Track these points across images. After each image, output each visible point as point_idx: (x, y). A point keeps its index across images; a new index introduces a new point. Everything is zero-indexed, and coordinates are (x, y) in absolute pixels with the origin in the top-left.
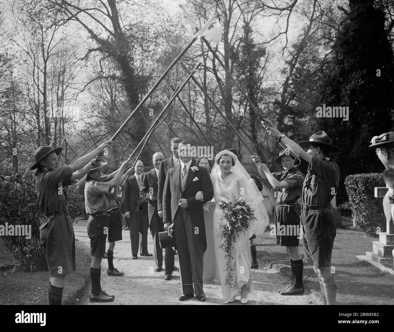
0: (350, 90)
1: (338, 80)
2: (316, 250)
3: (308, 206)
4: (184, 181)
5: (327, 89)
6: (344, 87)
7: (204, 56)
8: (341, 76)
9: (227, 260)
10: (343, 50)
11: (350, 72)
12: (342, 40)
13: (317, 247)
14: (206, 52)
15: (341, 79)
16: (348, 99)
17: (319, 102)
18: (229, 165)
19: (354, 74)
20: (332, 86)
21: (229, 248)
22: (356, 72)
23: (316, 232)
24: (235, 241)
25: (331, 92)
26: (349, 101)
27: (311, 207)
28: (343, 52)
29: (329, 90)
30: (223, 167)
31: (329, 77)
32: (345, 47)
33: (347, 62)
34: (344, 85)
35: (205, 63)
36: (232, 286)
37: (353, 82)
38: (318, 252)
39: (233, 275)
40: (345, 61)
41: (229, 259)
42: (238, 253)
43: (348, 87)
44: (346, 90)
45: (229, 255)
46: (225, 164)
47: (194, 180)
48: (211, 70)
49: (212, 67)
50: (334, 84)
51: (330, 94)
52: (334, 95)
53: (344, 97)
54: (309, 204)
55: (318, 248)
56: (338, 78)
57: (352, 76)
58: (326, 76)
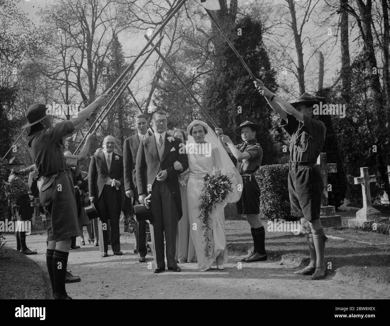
0: (236, 94)
1: (224, 86)
2: (308, 203)
3: (297, 163)
4: (161, 151)
5: (215, 94)
6: (230, 92)
7: (65, 71)
8: (226, 82)
9: (204, 231)
10: (226, 58)
11: (234, 78)
12: (225, 49)
13: (308, 200)
14: (67, 68)
15: (227, 85)
16: (235, 103)
17: (206, 106)
18: (201, 134)
19: (239, 80)
20: (219, 91)
21: (206, 219)
22: (241, 78)
23: (307, 185)
24: (211, 212)
25: (218, 97)
26: (235, 105)
27: (300, 163)
28: (226, 60)
29: (216, 95)
30: (197, 137)
31: (215, 83)
32: (228, 55)
33: (231, 70)
34: (229, 90)
35: (67, 79)
36: (210, 257)
37: (238, 88)
38: (309, 205)
39: (211, 246)
40: (229, 69)
41: (207, 230)
42: (214, 224)
43: (234, 92)
44: (232, 95)
45: (207, 226)
46: (198, 134)
47: (172, 150)
48: (74, 85)
49: (76, 82)
50: (221, 90)
51: (217, 99)
52: (221, 100)
53: (230, 101)
54: (299, 160)
55: (310, 201)
56: (224, 83)
57: (236, 82)
58: (212, 83)
